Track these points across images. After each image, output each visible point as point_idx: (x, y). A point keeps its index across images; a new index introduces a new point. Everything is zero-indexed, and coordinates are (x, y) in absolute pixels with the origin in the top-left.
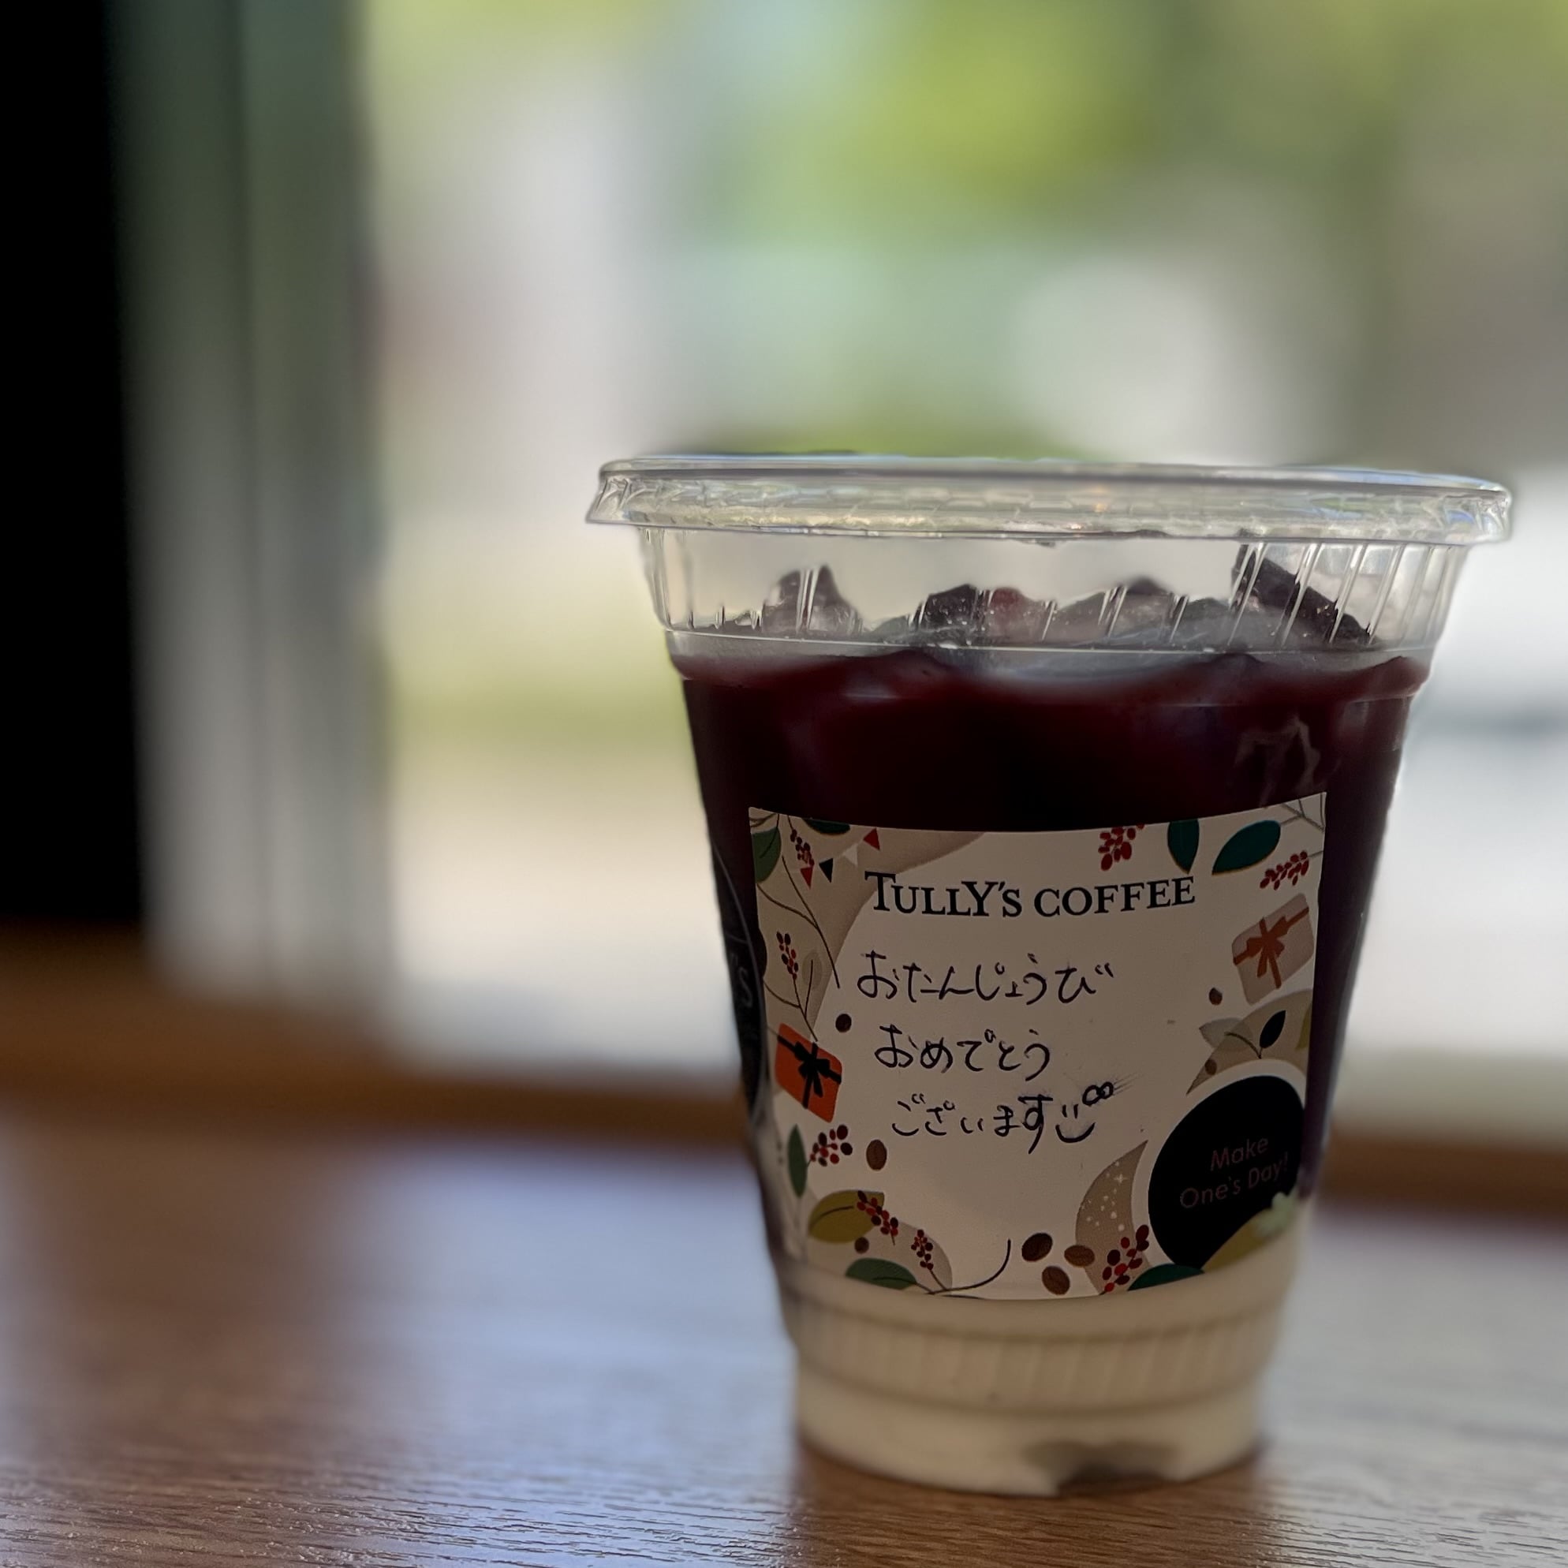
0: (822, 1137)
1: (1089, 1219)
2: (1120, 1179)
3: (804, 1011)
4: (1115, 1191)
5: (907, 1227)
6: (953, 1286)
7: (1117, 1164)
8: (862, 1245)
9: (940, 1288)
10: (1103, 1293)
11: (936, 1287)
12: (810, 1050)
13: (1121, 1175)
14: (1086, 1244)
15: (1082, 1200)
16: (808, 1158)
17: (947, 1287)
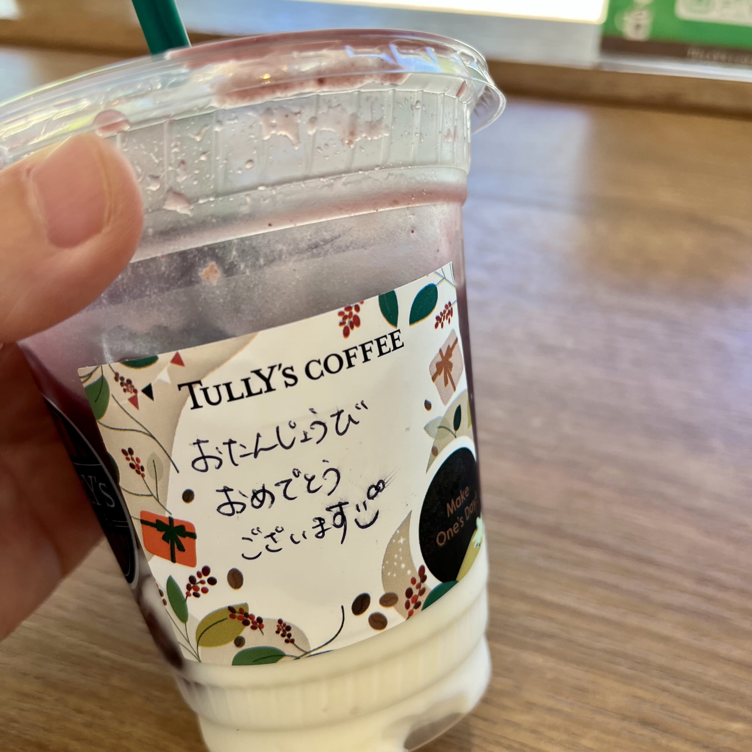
0: (192, 579)
1: (389, 574)
2: (402, 541)
3: (156, 497)
4: (400, 550)
5: (269, 620)
6: (312, 649)
7: (398, 532)
8: (239, 642)
9: (302, 653)
10: (408, 618)
11: (299, 653)
12: (167, 523)
13: (401, 538)
14: (390, 591)
15: (382, 563)
16: (185, 595)
17: (308, 651)
